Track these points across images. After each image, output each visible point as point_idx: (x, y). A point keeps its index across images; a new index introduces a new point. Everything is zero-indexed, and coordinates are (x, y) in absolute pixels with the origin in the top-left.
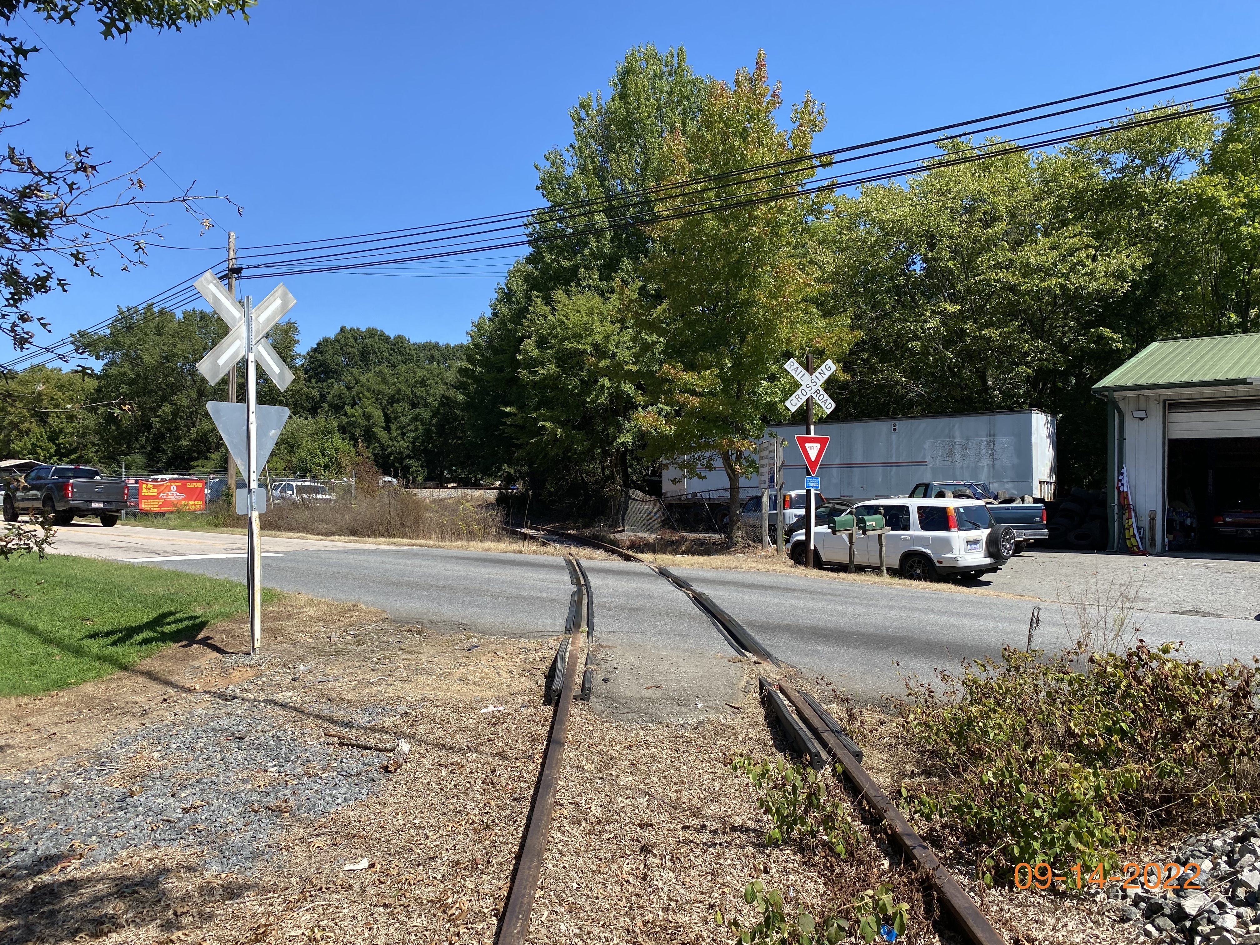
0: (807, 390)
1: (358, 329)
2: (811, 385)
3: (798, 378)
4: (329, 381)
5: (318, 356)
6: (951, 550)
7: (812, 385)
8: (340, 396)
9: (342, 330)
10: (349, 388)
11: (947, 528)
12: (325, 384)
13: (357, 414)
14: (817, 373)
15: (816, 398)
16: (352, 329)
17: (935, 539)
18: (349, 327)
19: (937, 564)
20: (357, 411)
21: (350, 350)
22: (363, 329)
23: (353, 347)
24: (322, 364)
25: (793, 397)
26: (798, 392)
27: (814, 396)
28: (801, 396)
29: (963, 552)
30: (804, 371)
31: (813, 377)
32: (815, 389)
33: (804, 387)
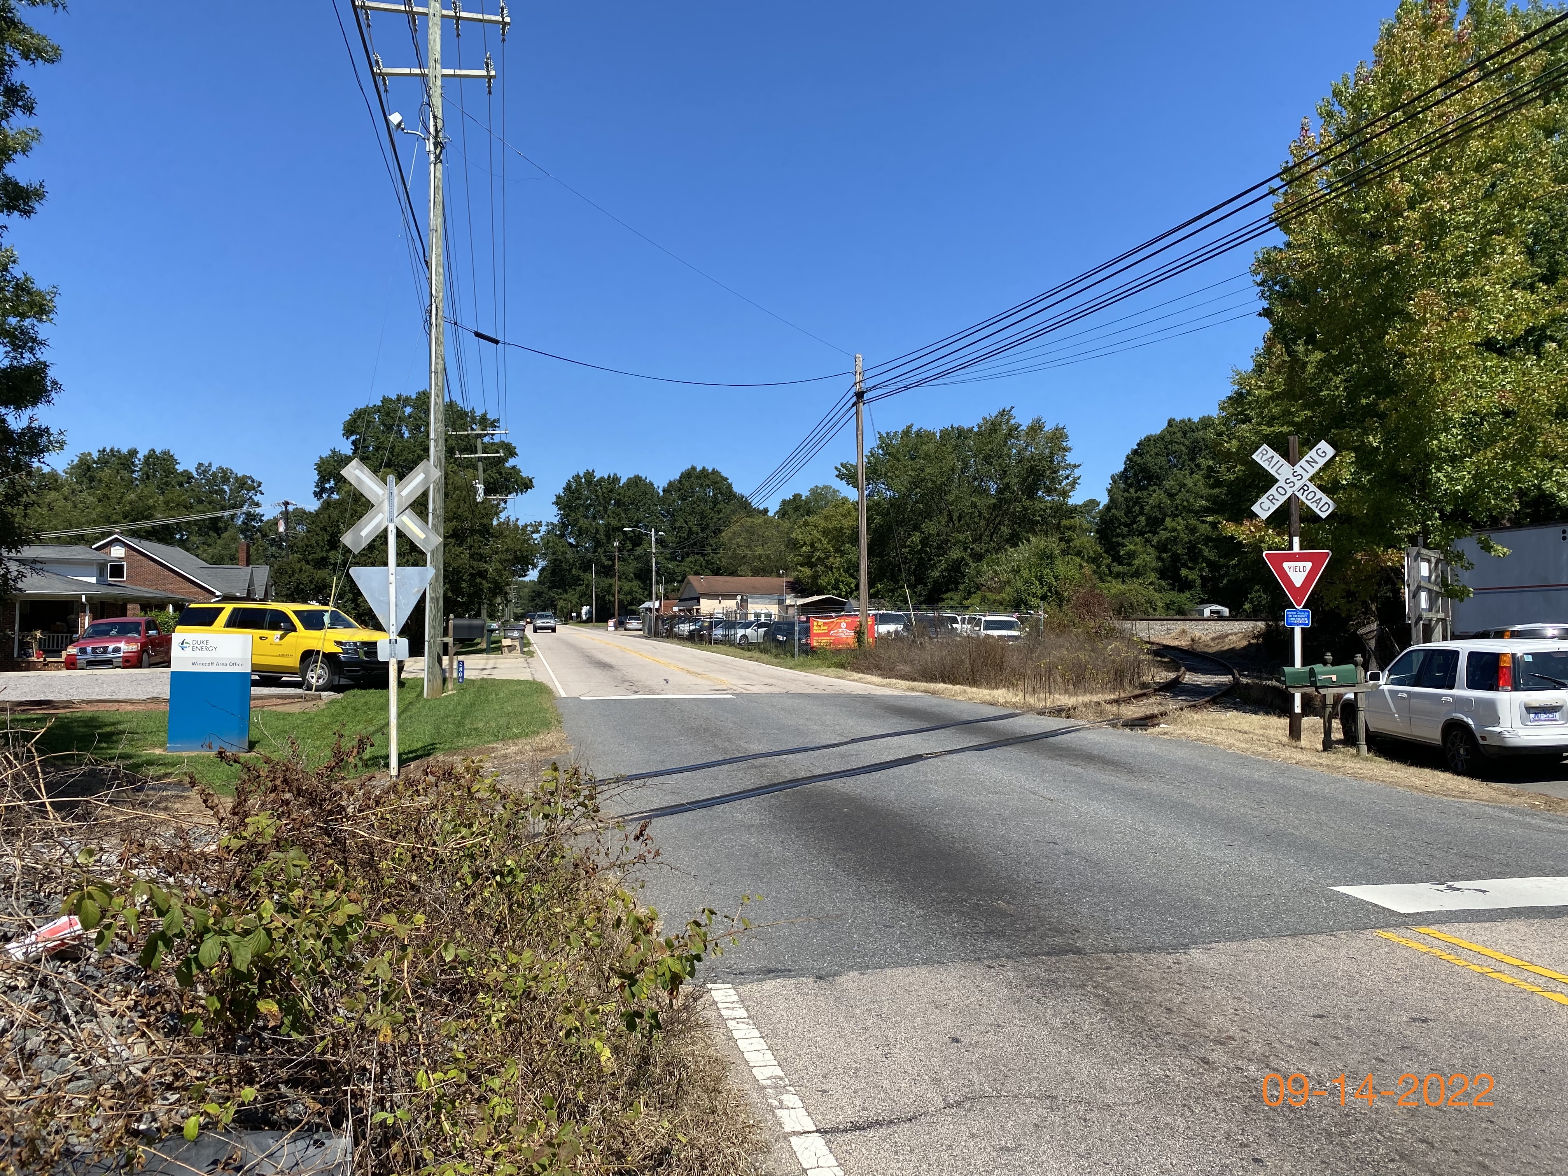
0: (1286, 487)
1: (1189, 420)
2: (1292, 479)
3: (1272, 472)
4: (1151, 488)
5: (1138, 459)
6: (1497, 721)
7: (1295, 480)
8: (1159, 506)
9: (1171, 423)
10: (1171, 496)
11: (1493, 687)
12: (1145, 493)
13: (1179, 528)
14: (1302, 462)
15: (1303, 498)
16: (1182, 421)
17: (1479, 701)
18: (1178, 419)
19: (1481, 742)
20: (1179, 524)
21: (1176, 447)
22: (1196, 420)
23: (1178, 443)
24: (1144, 469)
25: (1264, 499)
26: (1273, 491)
27: (1299, 494)
28: (1277, 496)
29: (1517, 723)
30: (1282, 461)
31: (1297, 468)
32: (1299, 484)
33: (1281, 483)
